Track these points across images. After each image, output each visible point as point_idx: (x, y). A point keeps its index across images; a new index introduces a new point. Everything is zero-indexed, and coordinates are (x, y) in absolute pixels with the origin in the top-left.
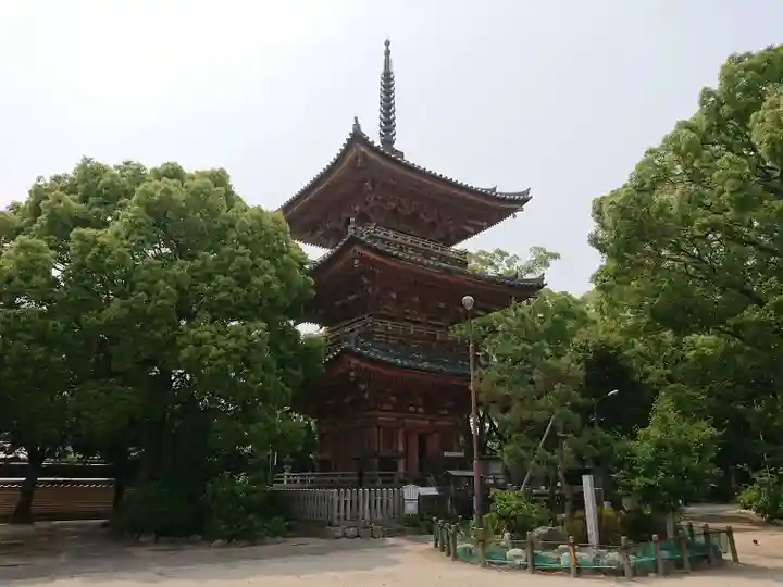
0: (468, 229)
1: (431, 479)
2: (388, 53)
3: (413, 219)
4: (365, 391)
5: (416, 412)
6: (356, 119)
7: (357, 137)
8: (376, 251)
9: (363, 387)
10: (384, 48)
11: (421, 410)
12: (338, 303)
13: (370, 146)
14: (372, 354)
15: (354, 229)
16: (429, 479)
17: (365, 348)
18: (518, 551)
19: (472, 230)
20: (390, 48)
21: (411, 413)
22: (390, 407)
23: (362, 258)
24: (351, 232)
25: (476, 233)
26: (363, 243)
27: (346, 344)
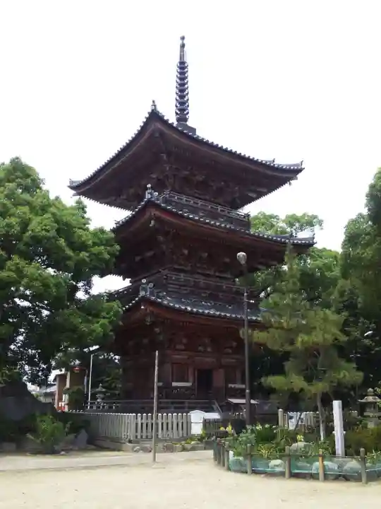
0: (251, 195)
1: (216, 406)
2: (183, 46)
3: (203, 185)
4: (159, 334)
5: (205, 351)
6: (153, 102)
7: (154, 116)
8: (170, 213)
9: (157, 330)
10: (181, 42)
11: (209, 350)
12: (138, 259)
13: (165, 122)
14: (165, 302)
15: (151, 194)
16: (214, 406)
17: (159, 297)
18: (278, 462)
19: (254, 196)
20: (185, 42)
21: (200, 351)
22: (183, 347)
23: (157, 219)
24: (148, 196)
25: (258, 198)
26: (158, 207)
27: (142, 293)
